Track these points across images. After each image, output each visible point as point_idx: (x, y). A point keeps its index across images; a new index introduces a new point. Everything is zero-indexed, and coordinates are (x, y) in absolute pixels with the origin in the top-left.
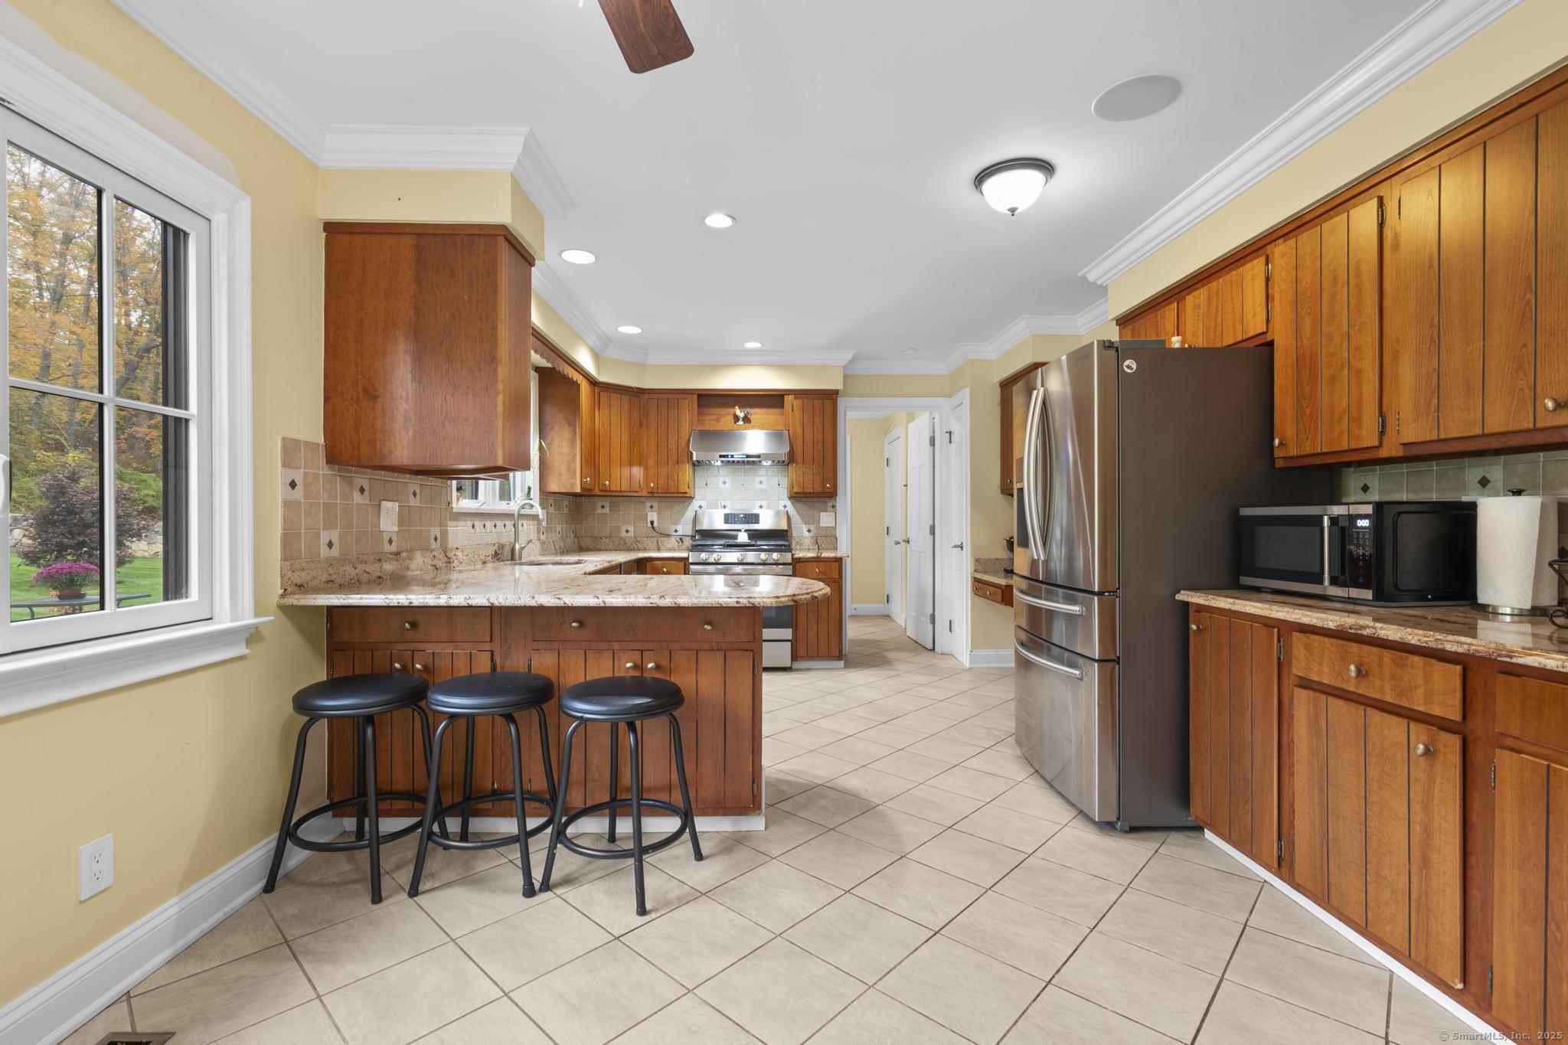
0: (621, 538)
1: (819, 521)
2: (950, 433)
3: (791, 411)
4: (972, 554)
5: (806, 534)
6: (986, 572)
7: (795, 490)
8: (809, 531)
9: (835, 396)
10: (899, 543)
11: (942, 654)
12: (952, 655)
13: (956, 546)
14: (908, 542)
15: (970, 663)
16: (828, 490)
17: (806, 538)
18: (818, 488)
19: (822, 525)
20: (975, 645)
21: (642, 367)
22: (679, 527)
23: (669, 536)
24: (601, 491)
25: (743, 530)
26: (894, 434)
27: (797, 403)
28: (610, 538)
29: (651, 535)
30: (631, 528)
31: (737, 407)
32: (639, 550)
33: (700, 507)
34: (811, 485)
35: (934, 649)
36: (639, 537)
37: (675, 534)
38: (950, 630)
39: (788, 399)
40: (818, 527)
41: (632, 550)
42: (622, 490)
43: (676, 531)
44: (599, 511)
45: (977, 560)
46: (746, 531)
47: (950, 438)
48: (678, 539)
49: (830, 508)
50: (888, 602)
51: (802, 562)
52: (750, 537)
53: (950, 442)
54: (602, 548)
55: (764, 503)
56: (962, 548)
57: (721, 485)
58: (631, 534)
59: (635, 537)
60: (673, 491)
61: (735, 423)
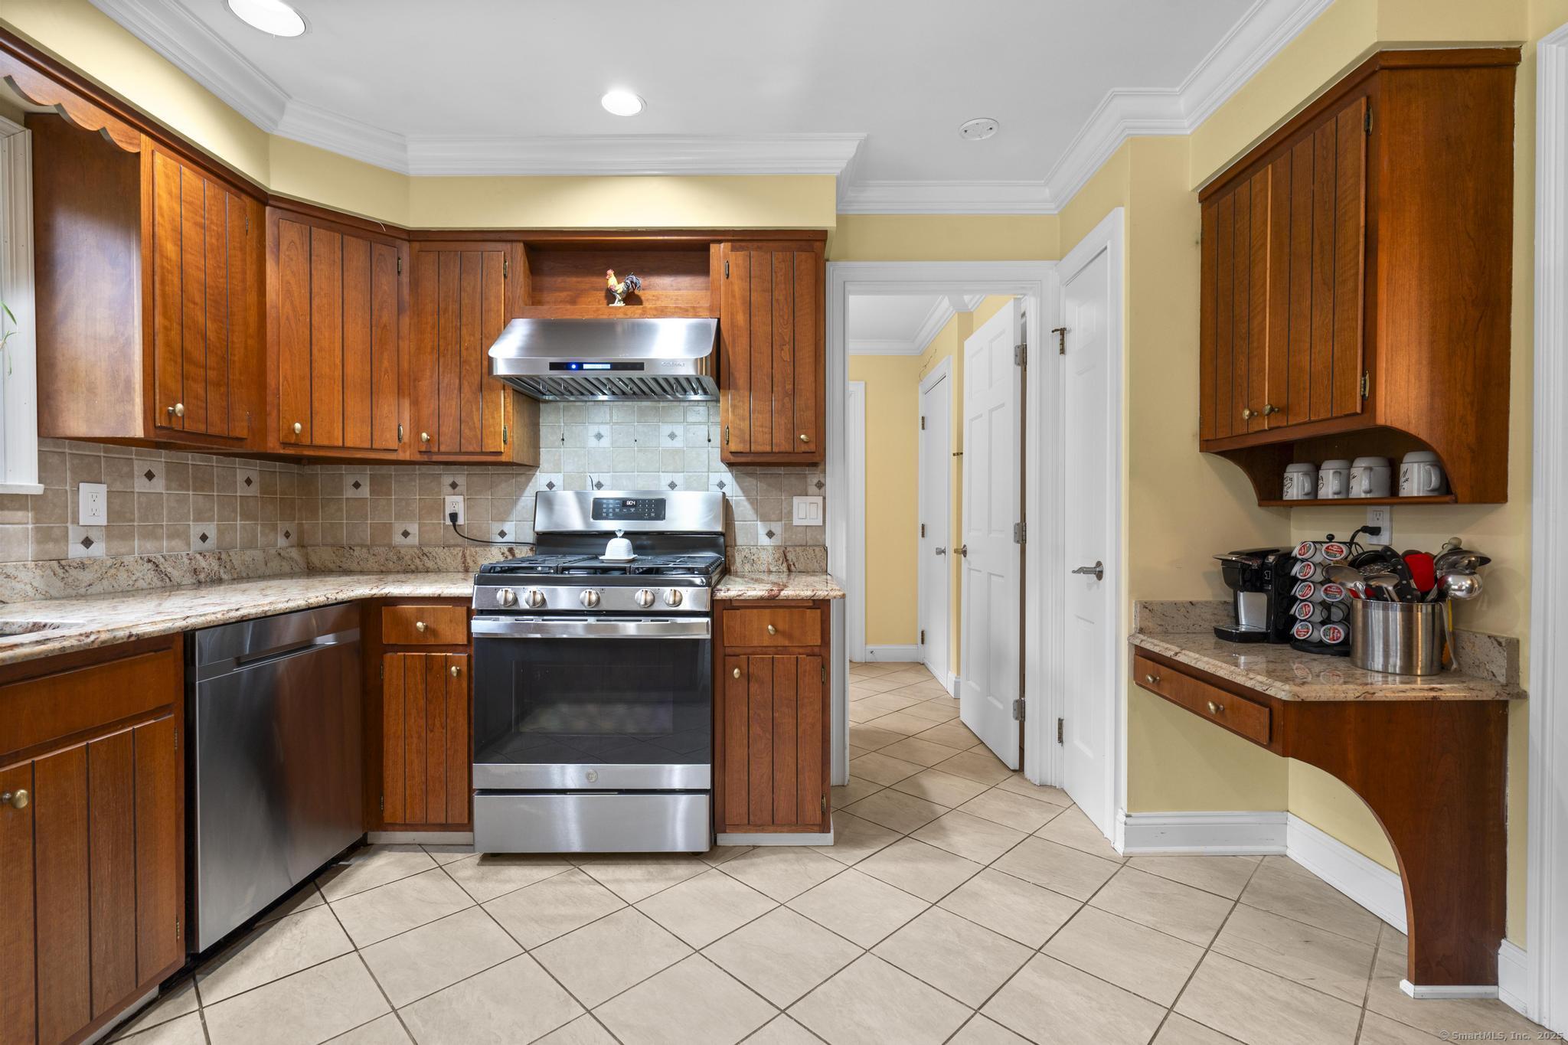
0: (390, 547)
1: (790, 513)
2: (1062, 331)
3: (723, 277)
4: (1132, 591)
5: (764, 540)
6: (1165, 634)
7: (733, 447)
8: (770, 534)
9: (818, 244)
10: (944, 552)
11: (1043, 786)
12: (1063, 790)
13: (1083, 570)
14: (964, 553)
15: (1127, 844)
16: (804, 448)
17: (764, 548)
18: (782, 444)
19: (796, 522)
20: (1136, 800)
21: (400, 181)
22: (509, 527)
23: (488, 543)
24: (285, 445)
25: (620, 534)
26: (934, 375)
27: (738, 259)
28: (369, 548)
29: (452, 542)
30: (414, 528)
31: (610, 272)
32: (427, 572)
33: (551, 485)
34: (768, 436)
35: (1020, 770)
36: (429, 545)
37: (500, 539)
38: (1060, 740)
39: (719, 252)
40: (789, 527)
41: (413, 572)
42: (348, 444)
43: (502, 534)
44: (350, 493)
45: (1146, 607)
46: (627, 535)
47: (1062, 344)
48: (506, 550)
49: (813, 489)
50: (923, 642)
51: (738, 608)
52: (637, 548)
53: (1063, 351)
54: (354, 566)
55: (678, 479)
56: (1100, 575)
57: (592, 442)
58: (413, 540)
59: (420, 547)
60: (471, 449)
61: (608, 305)
